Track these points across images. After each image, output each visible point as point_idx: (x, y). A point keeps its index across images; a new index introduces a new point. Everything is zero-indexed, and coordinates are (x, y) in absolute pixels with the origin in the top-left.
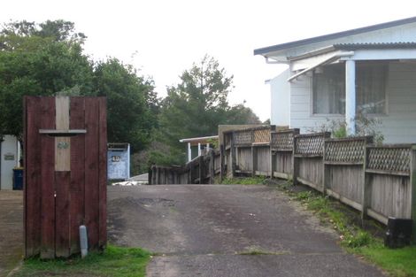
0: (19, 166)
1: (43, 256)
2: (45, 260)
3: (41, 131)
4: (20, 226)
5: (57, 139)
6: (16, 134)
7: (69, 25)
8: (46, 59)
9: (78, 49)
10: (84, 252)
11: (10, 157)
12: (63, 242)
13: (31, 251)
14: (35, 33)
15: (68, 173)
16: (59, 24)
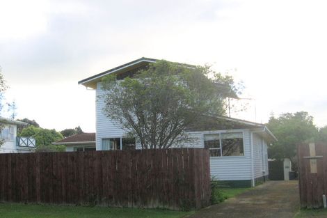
0: (291, 171)
1: (308, 207)
2: (310, 209)
3: (305, 157)
4: (298, 195)
5: (311, 160)
6: (289, 158)
7: (306, 113)
8: (299, 127)
9: (311, 122)
10: (325, 206)
11: (288, 167)
12: (316, 202)
13: (303, 206)
14: (293, 117)
15: (316, 174)
16: (302, 113)
